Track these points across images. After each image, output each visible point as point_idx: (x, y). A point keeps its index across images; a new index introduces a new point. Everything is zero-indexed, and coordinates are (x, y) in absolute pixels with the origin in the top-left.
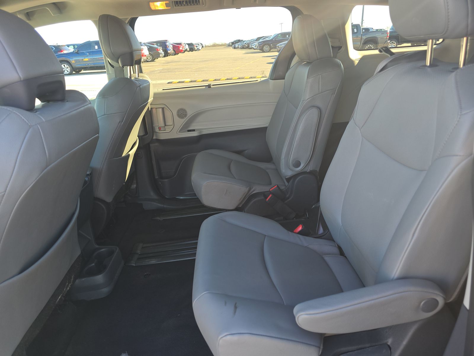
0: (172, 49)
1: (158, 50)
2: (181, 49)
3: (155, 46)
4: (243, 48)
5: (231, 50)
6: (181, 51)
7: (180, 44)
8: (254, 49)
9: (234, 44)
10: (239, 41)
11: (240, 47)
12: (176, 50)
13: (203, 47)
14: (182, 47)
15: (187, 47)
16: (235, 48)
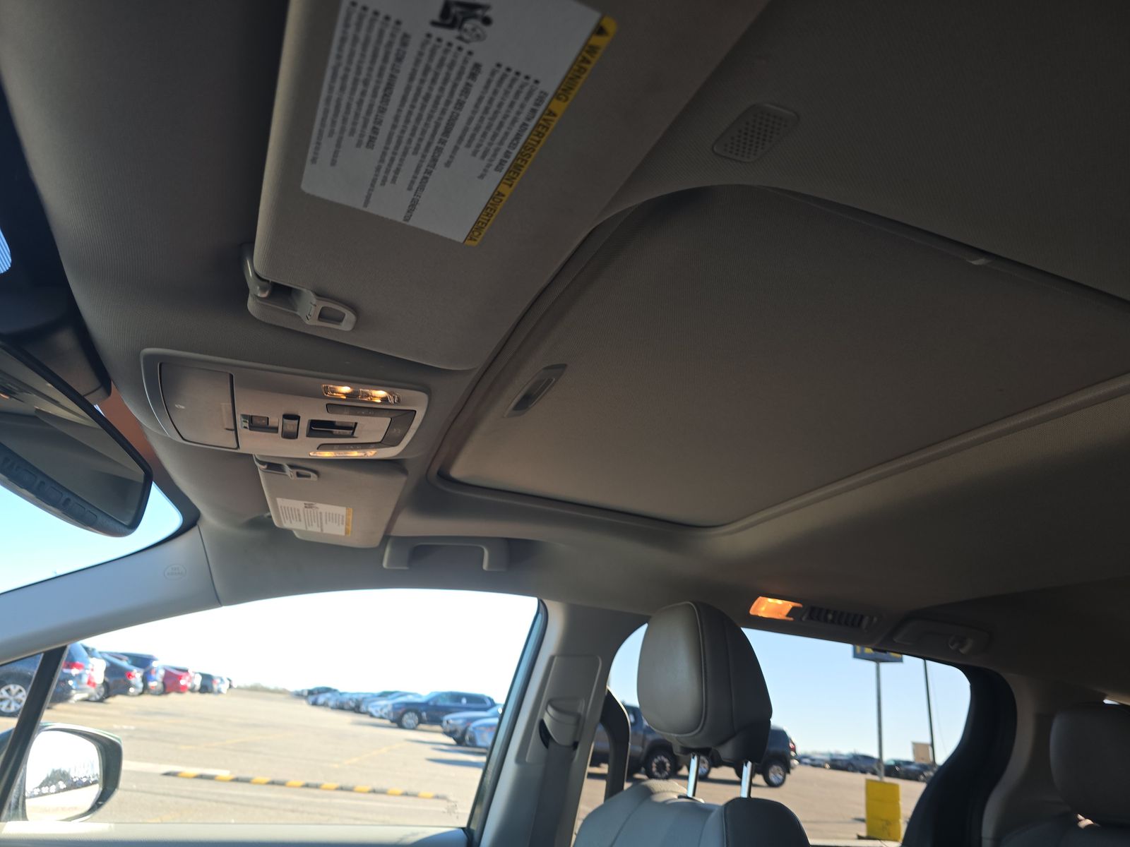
0: (160, 679)
1: (130, 675)
2: (182, 682)
3: (125, 664)
4: (341, 707)
5: (304, 707)
6: (180, 690)
7: (186, 671)
8: (372, 716)
9: (314, 696)
10: (328, 690)
11: (331, 703)
12: (169, 683)
13: (231, 686)
14: (187, 678)
15: (198, 682)
16: (315, 704)
